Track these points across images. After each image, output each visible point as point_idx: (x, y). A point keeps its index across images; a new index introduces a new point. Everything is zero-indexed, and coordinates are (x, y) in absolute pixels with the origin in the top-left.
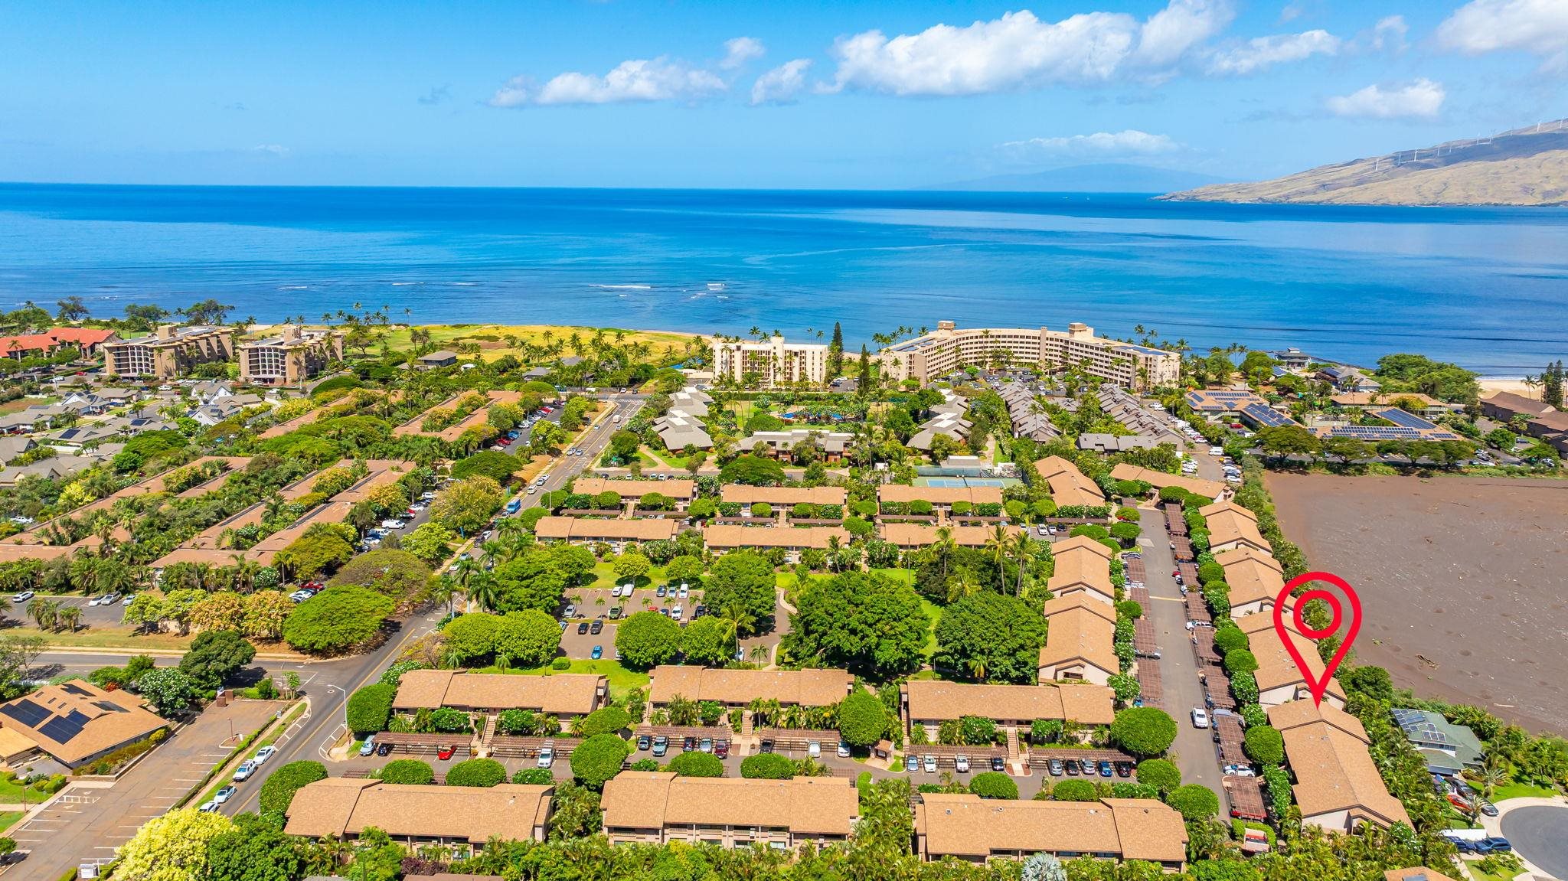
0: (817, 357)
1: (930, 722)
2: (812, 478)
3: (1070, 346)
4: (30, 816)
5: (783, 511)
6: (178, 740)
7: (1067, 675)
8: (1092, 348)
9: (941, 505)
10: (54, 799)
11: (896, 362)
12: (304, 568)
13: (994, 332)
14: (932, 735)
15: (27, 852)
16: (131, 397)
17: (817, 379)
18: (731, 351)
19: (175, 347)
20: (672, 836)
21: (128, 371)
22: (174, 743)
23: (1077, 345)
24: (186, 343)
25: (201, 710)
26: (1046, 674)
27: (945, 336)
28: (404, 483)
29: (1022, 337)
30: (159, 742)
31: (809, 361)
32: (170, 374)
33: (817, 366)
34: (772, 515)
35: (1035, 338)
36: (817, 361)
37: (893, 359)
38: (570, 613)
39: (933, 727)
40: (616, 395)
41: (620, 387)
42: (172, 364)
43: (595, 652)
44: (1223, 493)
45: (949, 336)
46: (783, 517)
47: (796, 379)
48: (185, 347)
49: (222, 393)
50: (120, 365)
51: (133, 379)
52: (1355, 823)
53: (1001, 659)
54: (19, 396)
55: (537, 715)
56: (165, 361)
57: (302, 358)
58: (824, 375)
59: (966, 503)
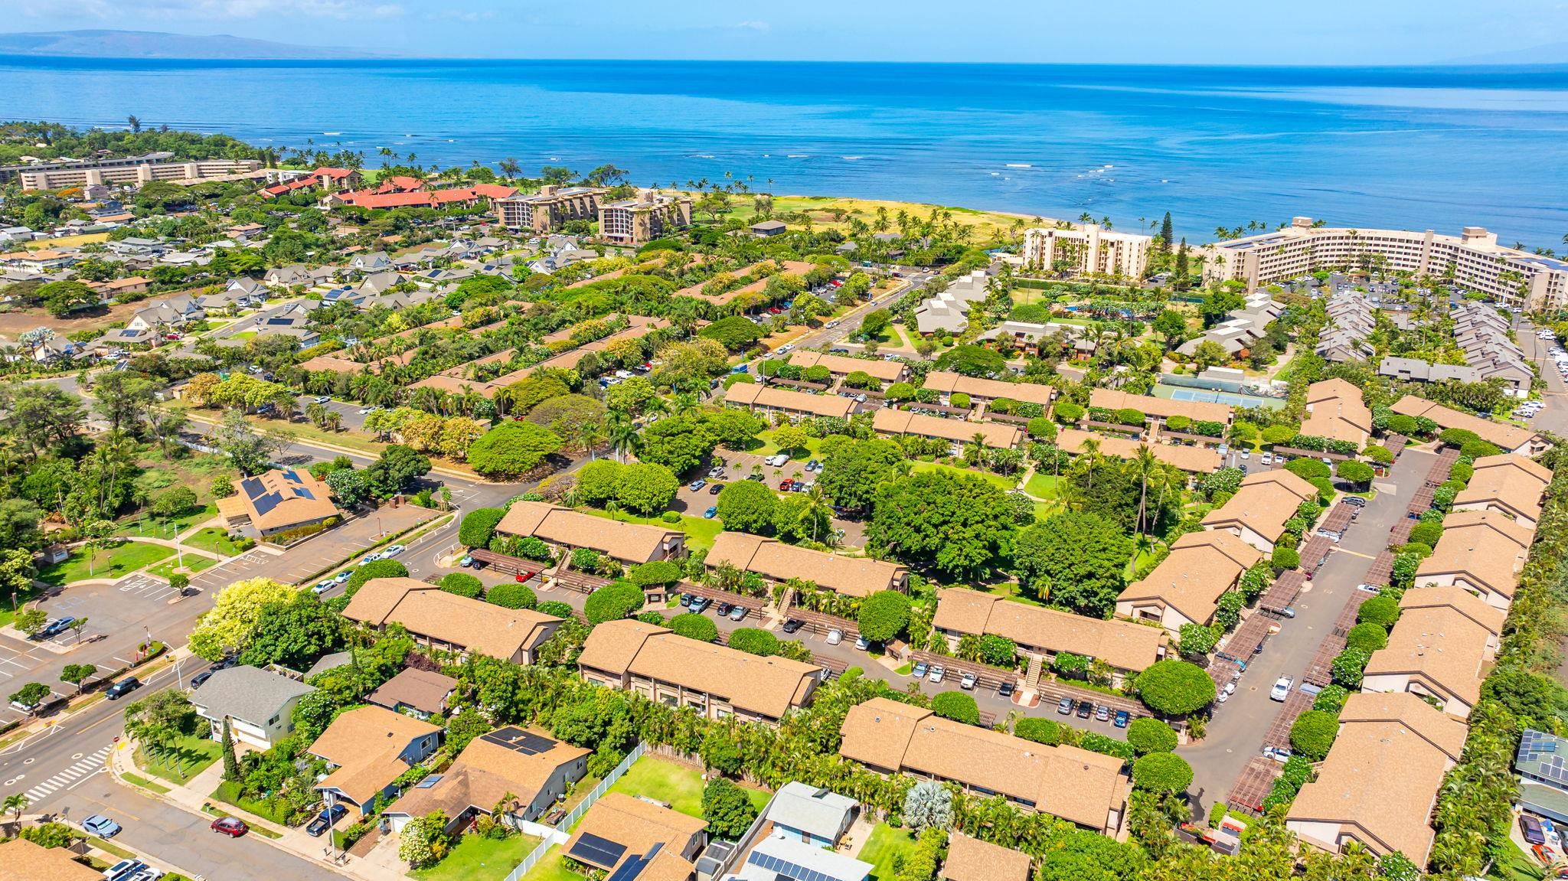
0: (1135, 248)
1: (954, 633)
2: (1031, 374)
3: (1460, 254)
4: (218, 565)
5: (982, 404)
6: (348, 528)
7: (1144, 614)
8: (1485, 258)
9: (1157, 417)
10: (242, 555)
11: (1220, 260)
12: (518, 404)
13: (1361, 232)
14: (953, 645)
15: (201, 589)
16: (503, 246)
17: (1133, 273)
18: (1043, 237)
19: (550, 205)
20: (638, 684)
21: (515, 224)
22: (343, 531)
23: (1468, 253)
24: (562, 202)
25: (376, 508)
26: (1123, 609)
27: (1298, 235)
28: (647, 340)
29: (1400, 241)
30: (330, 527)
31: (1125, 252)
32: (545, 228)
33: (1134, 259)
34: (974, 406)
35: (1417, 242)
36: (1135, 253)
37: (1216, 256)
38: (715, 474)
39: (956, 638)
40: (915, 274)
41: (924, 267)
42: (547, 220)
43: (709, 512)
44: (1529, 444)
45: (1304, 234)
46: (981, 410)
47: (1110, 271)
48: (559, 205)
49: (568, 247)
50: (509, 220)
51: (516, 231)
52: (1345, 840)
53: (1065, 584)
54: (428, 240)
55: (601, 557)
56: (541, 216)
57: (647, 221)
58: (1142, 269)
59: (1184, 418)
